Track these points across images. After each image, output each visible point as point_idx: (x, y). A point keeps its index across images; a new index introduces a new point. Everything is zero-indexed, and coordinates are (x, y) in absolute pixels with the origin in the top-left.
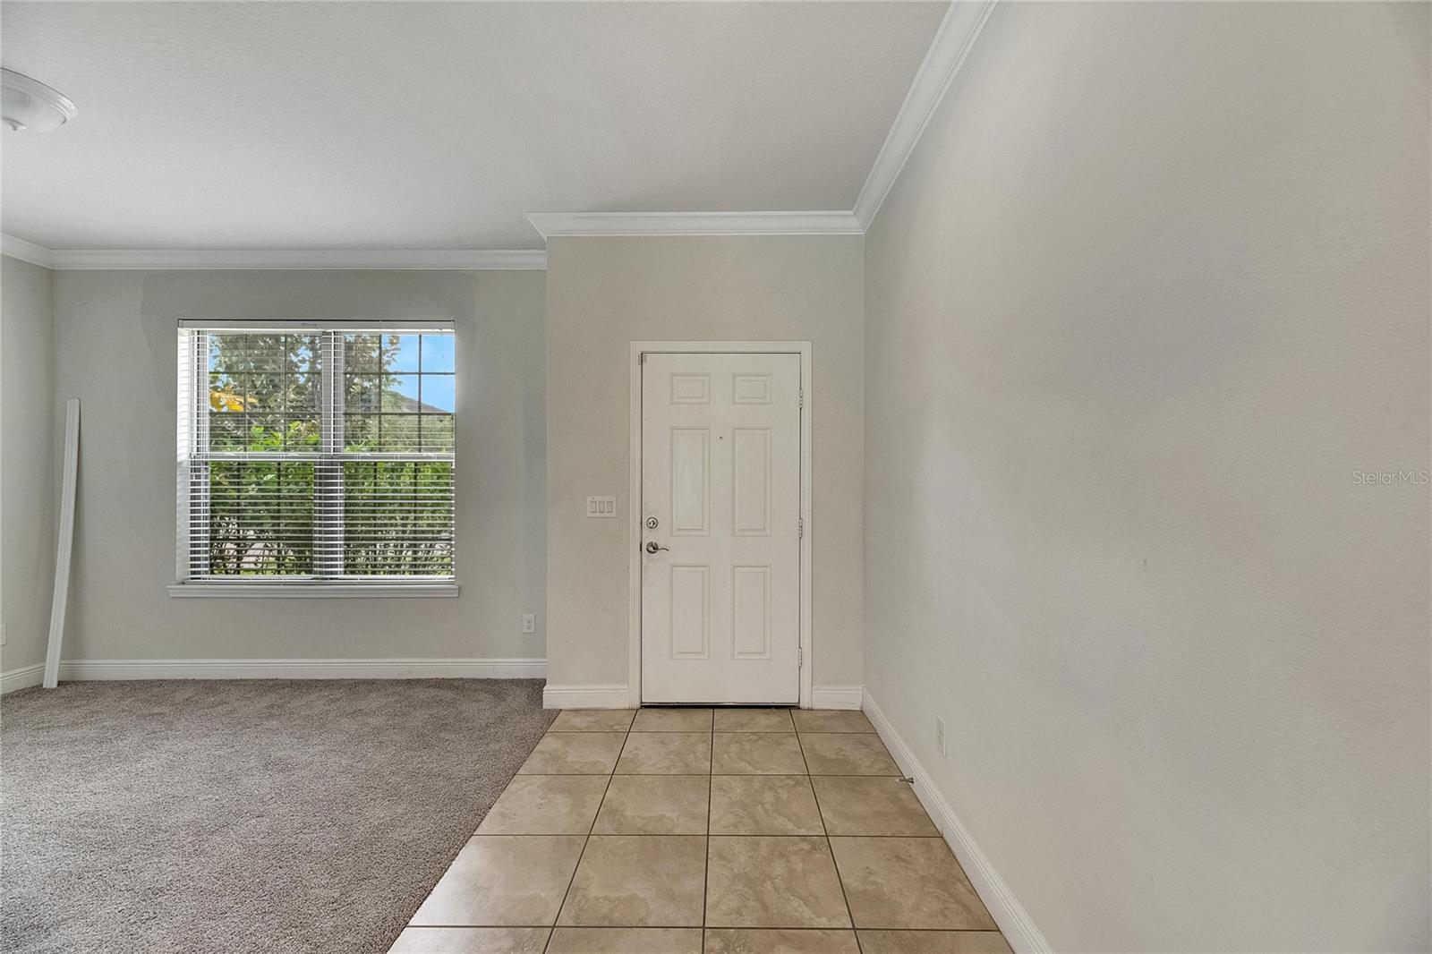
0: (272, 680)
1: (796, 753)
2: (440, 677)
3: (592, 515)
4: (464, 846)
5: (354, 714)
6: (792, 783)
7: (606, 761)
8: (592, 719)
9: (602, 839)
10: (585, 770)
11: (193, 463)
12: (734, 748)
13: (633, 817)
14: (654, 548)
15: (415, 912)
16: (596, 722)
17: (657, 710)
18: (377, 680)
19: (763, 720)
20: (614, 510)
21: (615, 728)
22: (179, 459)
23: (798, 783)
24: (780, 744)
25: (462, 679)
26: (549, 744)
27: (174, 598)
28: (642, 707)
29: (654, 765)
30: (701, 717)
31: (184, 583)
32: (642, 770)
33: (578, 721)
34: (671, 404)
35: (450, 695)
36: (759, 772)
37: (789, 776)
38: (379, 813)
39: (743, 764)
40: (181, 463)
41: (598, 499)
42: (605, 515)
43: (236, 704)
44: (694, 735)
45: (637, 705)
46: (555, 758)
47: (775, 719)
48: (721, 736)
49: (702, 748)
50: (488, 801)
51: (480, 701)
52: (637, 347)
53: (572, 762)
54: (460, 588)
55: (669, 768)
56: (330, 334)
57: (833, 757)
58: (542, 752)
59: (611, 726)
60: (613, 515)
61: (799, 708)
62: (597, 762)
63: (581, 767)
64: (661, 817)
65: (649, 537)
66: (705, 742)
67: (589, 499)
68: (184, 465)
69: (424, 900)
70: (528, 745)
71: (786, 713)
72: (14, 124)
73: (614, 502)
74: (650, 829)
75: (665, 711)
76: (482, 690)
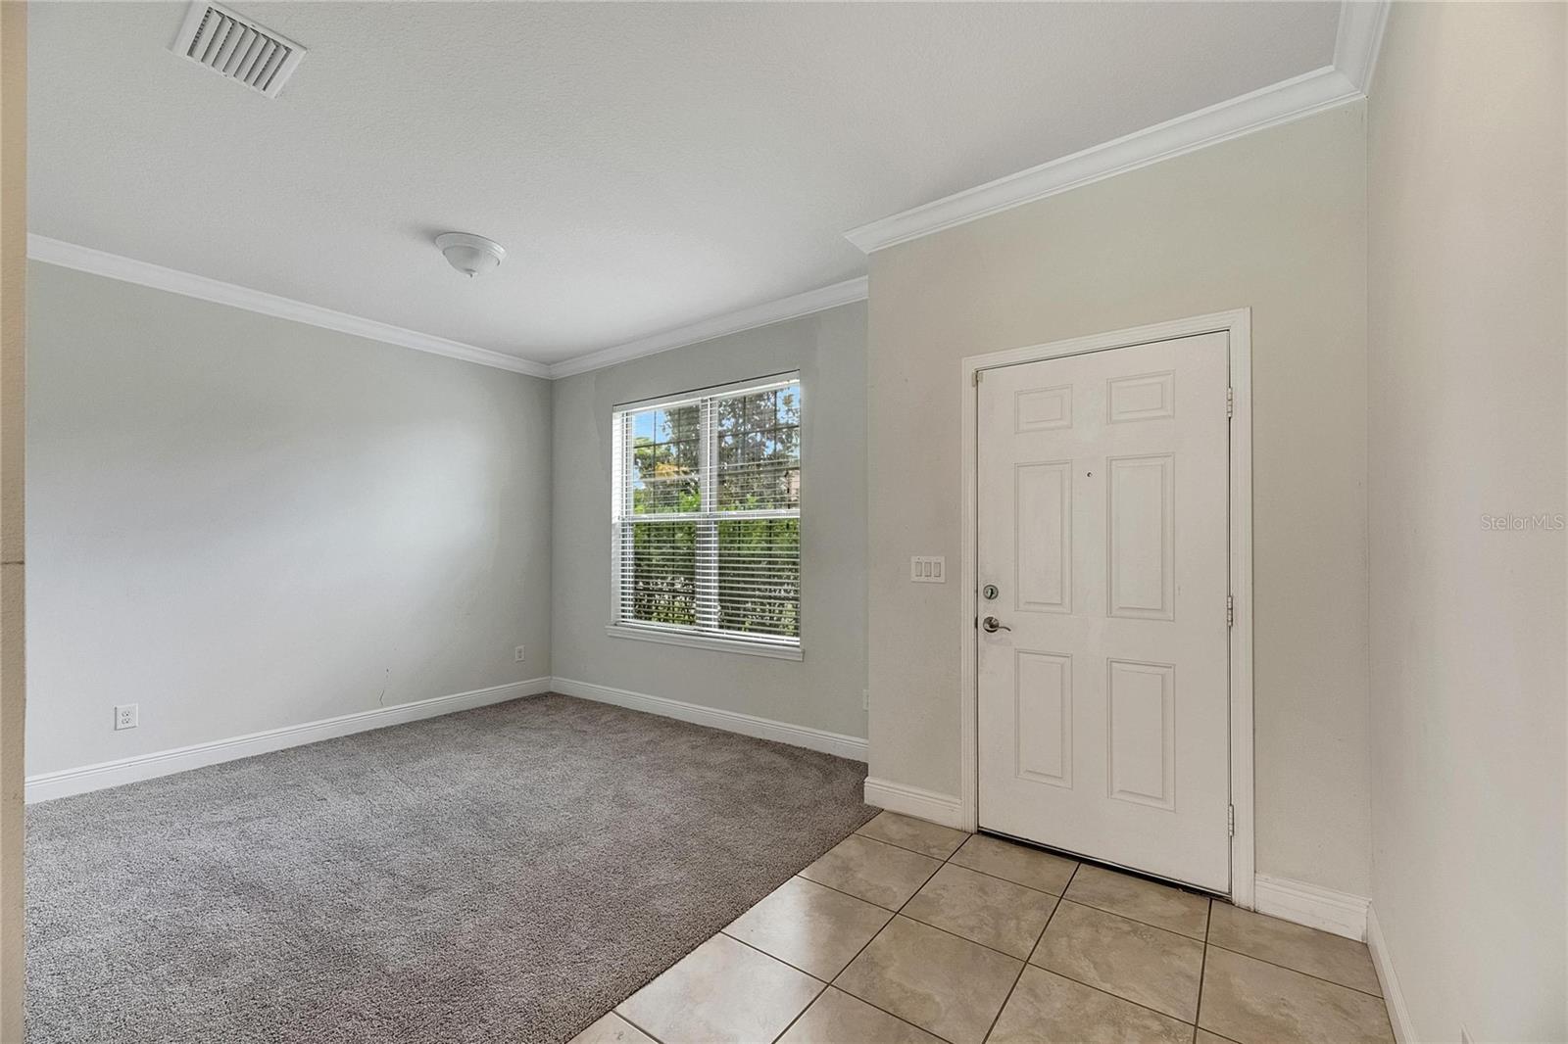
0: (665, 717)
1: (1189, 977)
2: (787, 743)
3: (916, 579)
4: (705, 941)
5: (697, 765)
6: (1156, 1026)
7: (898, 891)
8: (910, 831)
9: (840, 996)
10: (869, 895)
11: (623, 525)
12: (1084, 933)
13: (892, 982)
14: (992, 626)
15: (627, 998)
16: (914, 836)
17: (997, 842)
18: (736, 734)
19: (1154, 901)
20: (943, 573)
21: (934, 850)
22: (613, 522)
23: (1168, 1032)
24: (1165, 953)
25: (805, 749)
26: (848, 849)
27: (611, 636)
28: (979, 831)
29: (954, 918)
30: (1054, 871)
31: (616, 625)
32: (935, 920)
33: (894, 829)
34: (1016, 433)
35: (783, 763)
36: (1107, 987)
37: (1157, 1015)
38: (661, 874)
39: (1085, 963)
40: (615, 524)
41: (923, 559)
42: (932, 579)
43: (632, 734)
44: (1031, 894)
45: (972, 828)
46: (846, 868)
47: (1177, 906)
48: (1072, 908)
49: (1034, 917)
50: (753, 896)
51: (807, 778)
52: (969, 366)
53: (861, 880)
54: (804, 653)
55: (972, 929)
56: (706, 401)
57: (1262, 1010)
58: (836, 857)
59: (929, 847)
60: (942, 579)
61: (1229, 902)
62: (889, 889)
63: (867, 891)
64: (926, 999)
65: (987, 610)
66: (1042, 908)
67: (914, 559)
68: (617, 526)
69: (640, 988)
70: (826, 843)
71: (1202, 904)
72: (470, 271)
73: (943, 564)
74: (904, 1009)
75: (1007, 846)
76: (815, 766)
